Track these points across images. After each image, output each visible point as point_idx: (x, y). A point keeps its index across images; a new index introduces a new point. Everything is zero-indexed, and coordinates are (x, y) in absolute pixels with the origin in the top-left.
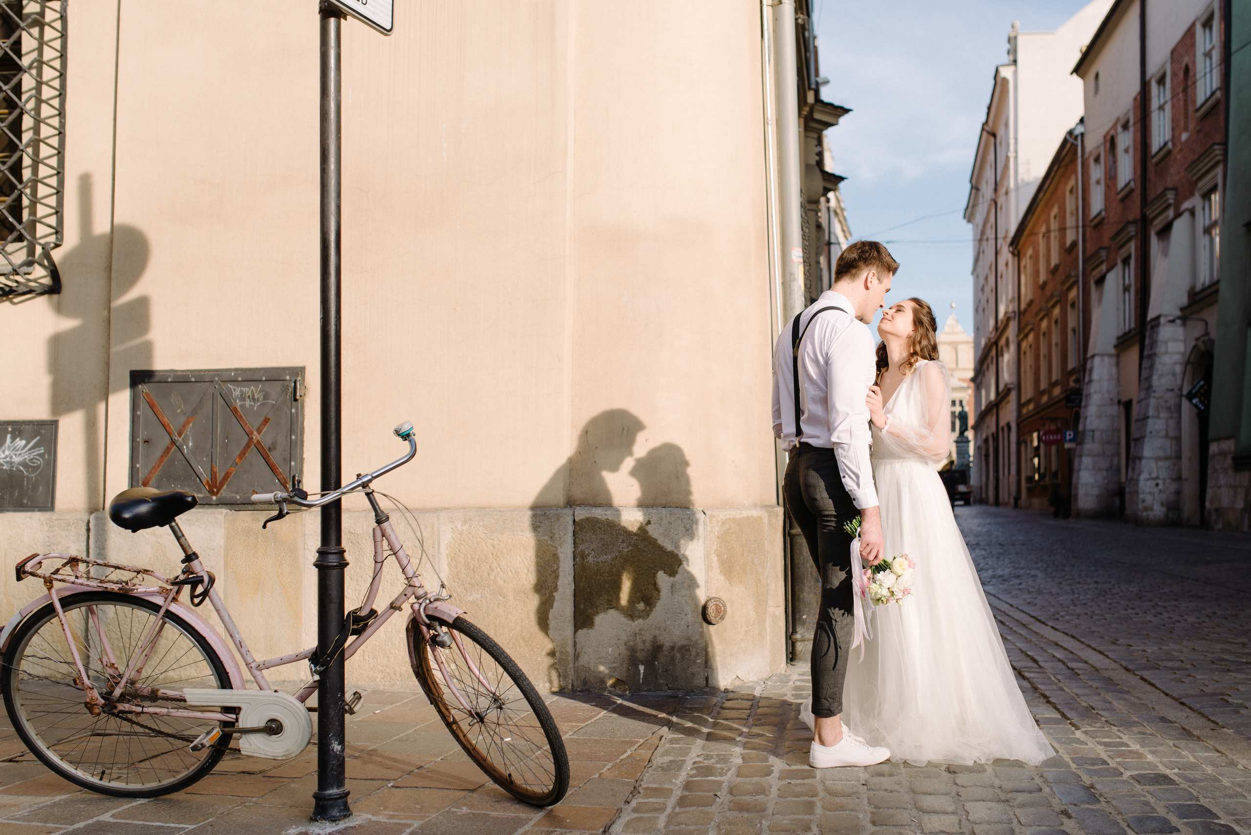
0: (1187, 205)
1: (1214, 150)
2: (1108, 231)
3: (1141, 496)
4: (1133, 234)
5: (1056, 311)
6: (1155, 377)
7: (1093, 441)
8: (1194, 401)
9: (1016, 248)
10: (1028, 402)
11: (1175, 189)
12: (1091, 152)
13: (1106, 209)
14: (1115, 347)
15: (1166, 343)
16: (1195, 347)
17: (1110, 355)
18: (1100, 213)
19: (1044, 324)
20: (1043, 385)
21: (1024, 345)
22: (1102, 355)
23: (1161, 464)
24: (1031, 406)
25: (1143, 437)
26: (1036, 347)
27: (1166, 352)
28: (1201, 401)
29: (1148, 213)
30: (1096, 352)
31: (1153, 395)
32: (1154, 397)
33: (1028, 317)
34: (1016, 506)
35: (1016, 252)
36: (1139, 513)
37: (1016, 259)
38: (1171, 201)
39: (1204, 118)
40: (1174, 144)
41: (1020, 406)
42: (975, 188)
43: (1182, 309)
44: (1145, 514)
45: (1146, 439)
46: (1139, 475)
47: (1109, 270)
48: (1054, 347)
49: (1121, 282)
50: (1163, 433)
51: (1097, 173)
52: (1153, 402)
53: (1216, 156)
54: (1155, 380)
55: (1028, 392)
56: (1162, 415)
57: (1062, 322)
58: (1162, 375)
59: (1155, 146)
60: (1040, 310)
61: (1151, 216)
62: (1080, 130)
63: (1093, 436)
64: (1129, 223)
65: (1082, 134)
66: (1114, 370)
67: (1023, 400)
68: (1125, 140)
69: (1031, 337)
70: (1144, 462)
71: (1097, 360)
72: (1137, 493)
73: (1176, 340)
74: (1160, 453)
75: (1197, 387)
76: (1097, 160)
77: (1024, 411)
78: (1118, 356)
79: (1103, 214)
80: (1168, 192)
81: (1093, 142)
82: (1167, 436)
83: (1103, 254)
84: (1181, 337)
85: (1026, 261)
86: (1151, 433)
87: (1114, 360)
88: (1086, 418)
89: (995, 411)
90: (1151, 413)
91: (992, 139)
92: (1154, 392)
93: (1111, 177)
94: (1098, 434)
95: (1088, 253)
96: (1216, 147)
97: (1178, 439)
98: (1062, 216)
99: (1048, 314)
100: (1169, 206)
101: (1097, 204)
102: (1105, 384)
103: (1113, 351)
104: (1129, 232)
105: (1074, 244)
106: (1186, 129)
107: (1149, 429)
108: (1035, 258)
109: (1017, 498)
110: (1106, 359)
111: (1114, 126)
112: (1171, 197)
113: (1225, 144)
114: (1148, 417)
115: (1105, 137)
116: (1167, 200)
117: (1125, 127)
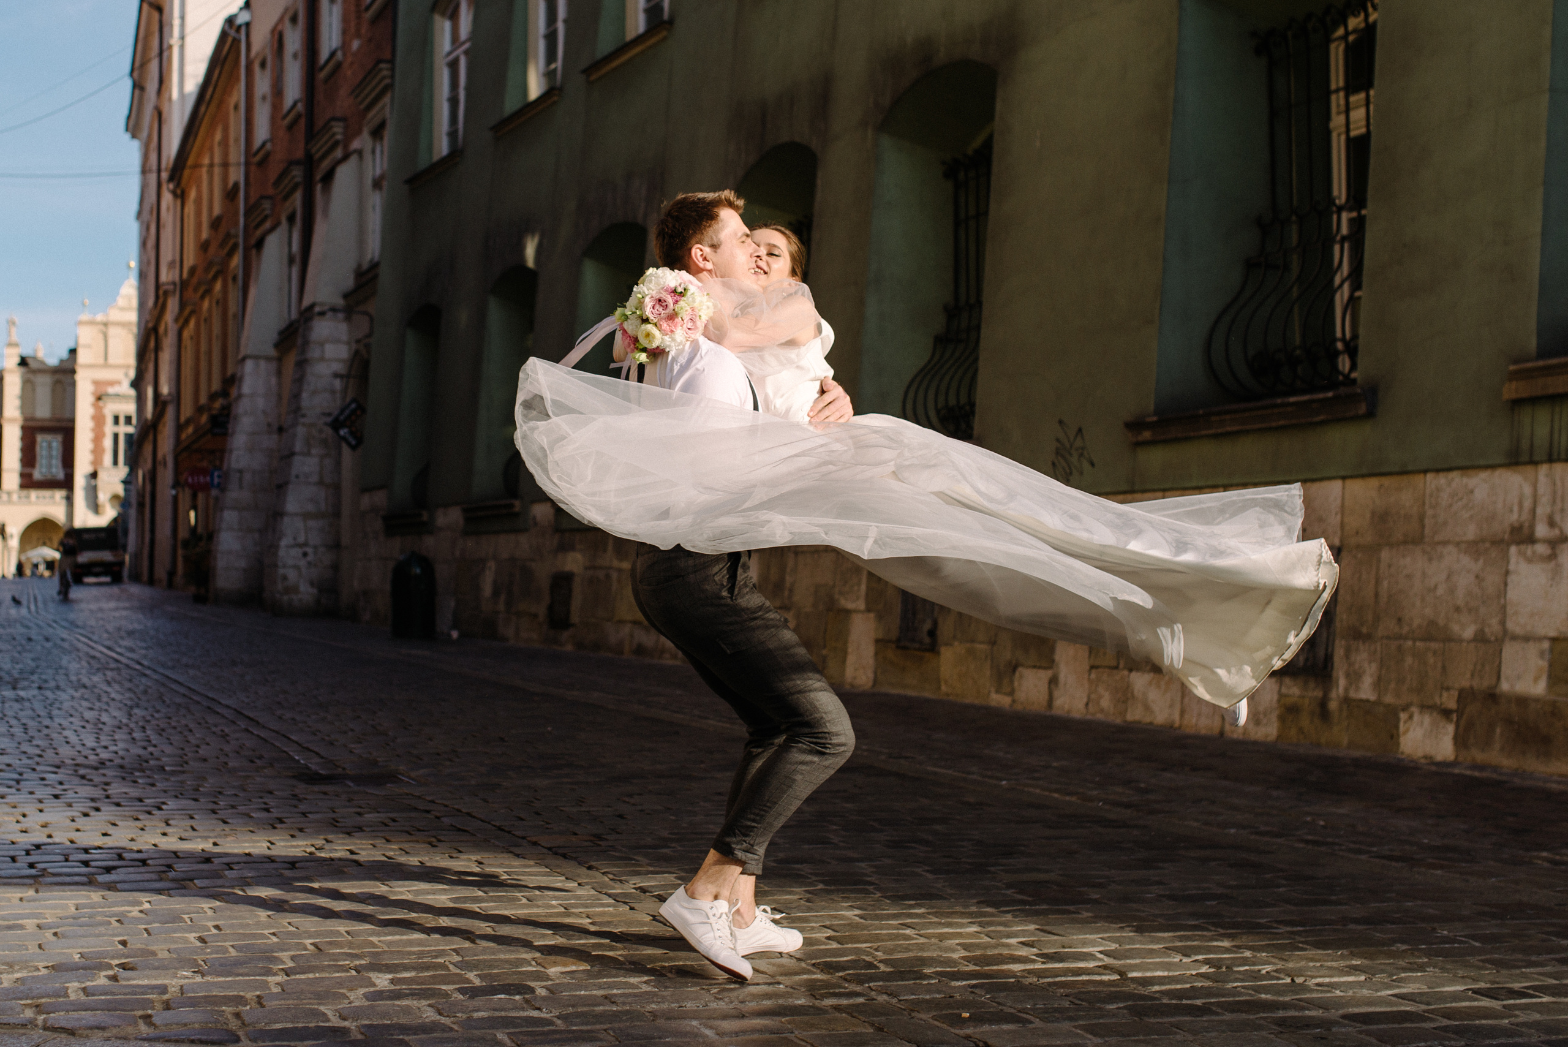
0: (355, 145)
1: (381, 70)
2: (274, 170)
3: (281, 571)
4: (298, 179)
5: (218, 286)
6: (305, 395)
7: (241, 487)
8: (342, 432)
9: (178, 185)
10: (188, 421)
11: (343, 119)
12: (258, 54)
13: (272, 139)
14: (277, 345)
15: (322, 344)
16: (357, 352)
17: (268, 359)
18: (264, 145)
19: (206, 304)
20: (203, 400)
21: (186, 334)
22: (256, 358)
23: (312, 523)
24: (190, 430)
25: (287, 483)
26: (196, 338)
27: (322, 359)
28: (351, 433)
29: (313, 151)
30: (249, 352)
31: (302, 420)
32: (304, 424)
33: (189, 294)
34: (170, 585)
35: (179, 192)
36: (278, 596)
37: (179, 202)
38: (339, 137)
39: (374, 21)
40: (344, 55)
41: (180, 428)
42: (138, 86)
43: (346, 296)
44: (286, 598)
45: (291, 487)
46: (280, 539)
47: (272, 229)
48: (214, 341)
49: (286, 250)
50: (315, 478)
51: (263, 84)
52: (301, 431)
53: (384, 78)
54: (306, 399)
55: (187, 411)
56: (314, 451)
57: (223, 303)
58: (315, 392)
59: (324, 55)
60: (199, 284)
61: (317, 156)
62: (244, 18)
63: (240, 480)
64: (292, 163)
65: (248, 24)
66: (274, 380)
67: (183, 419)
68: (294, 41)
69: (192, 323)
70: (286, 520)
71: (249, 365)
72: (276, 566)
73: (337, 341)
74: (310, 507)
75: (347, 412)
76: (263, 65)
77: (184, 436)
78: (279, 359)
79: (269, 146)
80: (333, 123)
81: (260, 38)
82: (321, 483)
83: (267, 205)
84: (345, 337)
85: (190, 208)
86: (297, 477)
87: (273, 366)
88: (231, 451)
89: (151, 437)
90: (298, 446)
91: (156, 15)
92: (304, 416)
93: (278, 91)
94: (247, 477)
95: (252, 201)
96: (383, 66)
97: (337, 487)
98: (224, 143)
99: (208, 291)
100: (336, 144)
101: (262, 132)
102: (261, 402)
103: (272, 352)
104: (294, 177)
105: (236, 185)
106: (358, 35)
107: (294, 472)
108: (198, 201)
109: (172, 574)
110: (263, 364)
111: (281, 20)
112: (338, 129)
113: (392, 61)
114: (292, 454)
115: (273, 31)
116: (334, 134)
117: (294, 20)
